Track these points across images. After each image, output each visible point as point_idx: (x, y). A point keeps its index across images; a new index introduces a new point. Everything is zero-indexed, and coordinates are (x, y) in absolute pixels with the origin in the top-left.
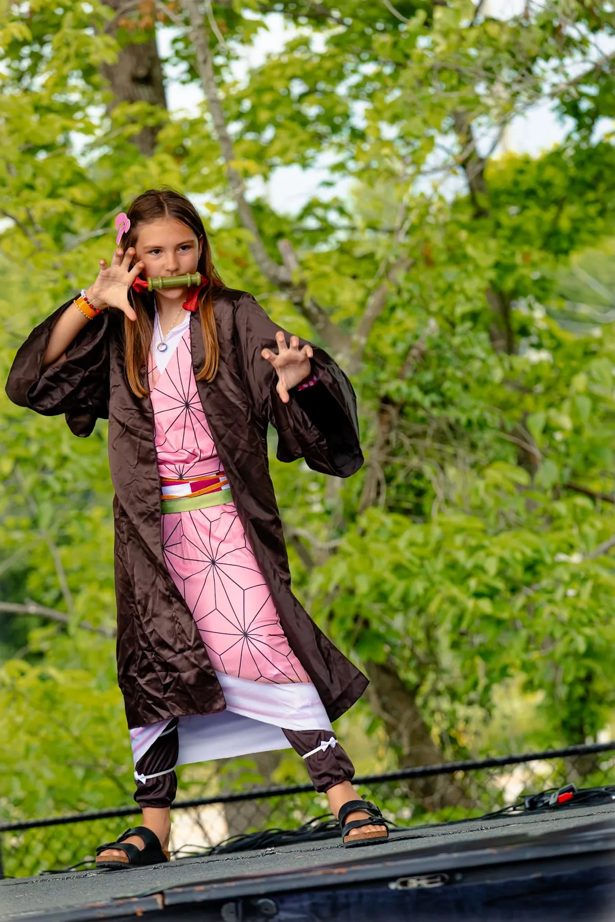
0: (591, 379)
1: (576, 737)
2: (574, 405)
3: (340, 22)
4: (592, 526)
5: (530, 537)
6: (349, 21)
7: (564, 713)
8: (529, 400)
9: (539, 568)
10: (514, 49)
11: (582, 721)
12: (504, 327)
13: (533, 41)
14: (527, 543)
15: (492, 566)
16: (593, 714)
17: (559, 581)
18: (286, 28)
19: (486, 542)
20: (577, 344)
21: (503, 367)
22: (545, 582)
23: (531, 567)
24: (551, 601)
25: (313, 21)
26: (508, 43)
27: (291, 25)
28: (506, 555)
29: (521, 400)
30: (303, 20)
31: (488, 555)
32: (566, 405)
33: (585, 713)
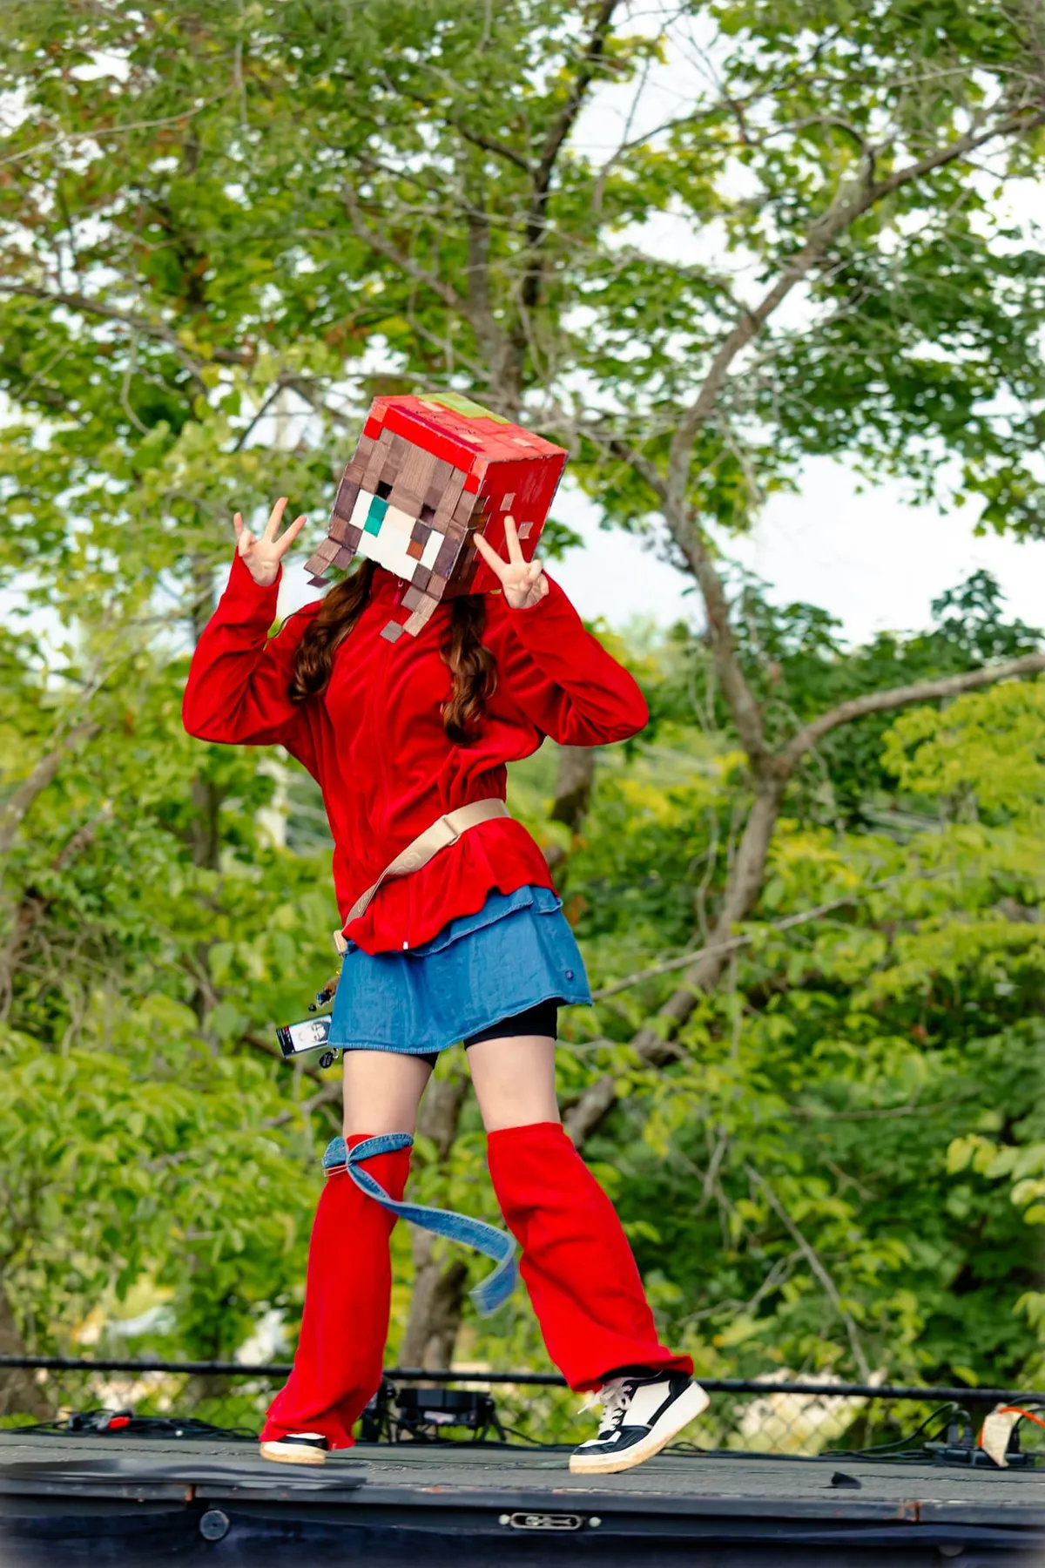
0: (300, 913)
1: (208, 1349)
2: (271, 941)
3: (76, 416)
4: (260, 1098)
5: (186, 1095)
6: (87, 417)
7: (198, 1317)
8: (222, 923)
9: (189, 1134)
10: (273, 490)
11: (218, 1329)
12: (208, 828)
13: (297, 485)
14: (183, 1102)
15: (137, 1124)
16: (233, 1324)
17: (213, 1154)
18: (10, 410)
19: (133, 1092)
20: (294, 865)
21: (185, 879)
22: (195, 1153)
23: (181, 1129)
24: (200, 1178)
25: (45, 408)
26: (265, 481)
27: (17, 408)
28: (157, 1113)
29: (212, 922)
30: (33, 405)
31: (134, 1110)
32: (261, 940)
33: (224, 1322)
